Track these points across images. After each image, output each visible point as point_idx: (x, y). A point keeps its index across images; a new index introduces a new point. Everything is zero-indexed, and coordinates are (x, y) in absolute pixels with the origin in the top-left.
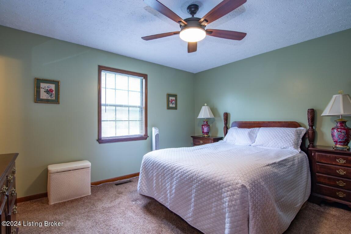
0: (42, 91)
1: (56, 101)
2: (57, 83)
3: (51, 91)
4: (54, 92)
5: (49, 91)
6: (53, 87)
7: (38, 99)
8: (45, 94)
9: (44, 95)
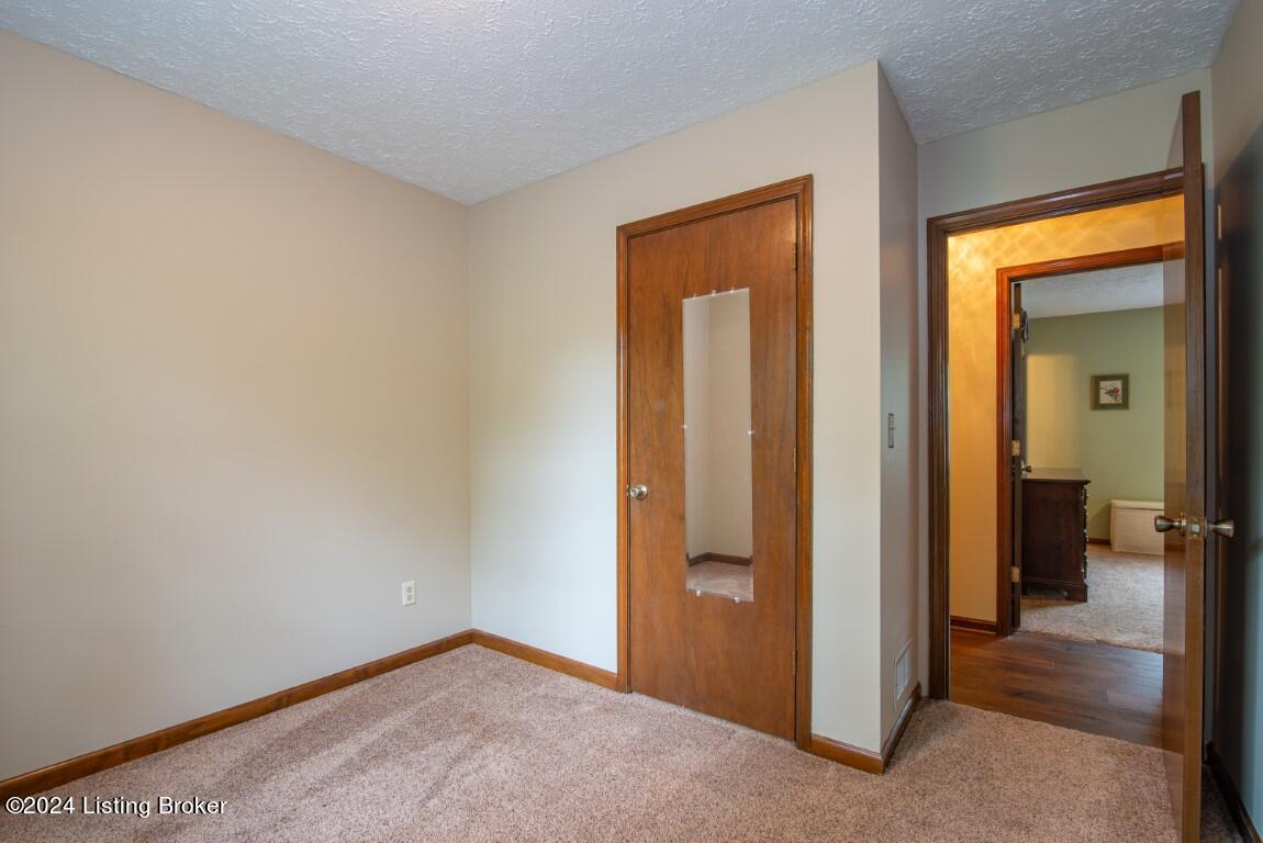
0: (1102, 392)
1: (1125, 405)
2: (1125, 379)
3: (1116, 391)
4: (1120, 392)
5: (1113, 392)
6: (1118, 384)
7: (1097, 405)
8: (1107, 396)
9: (1105, 399)
